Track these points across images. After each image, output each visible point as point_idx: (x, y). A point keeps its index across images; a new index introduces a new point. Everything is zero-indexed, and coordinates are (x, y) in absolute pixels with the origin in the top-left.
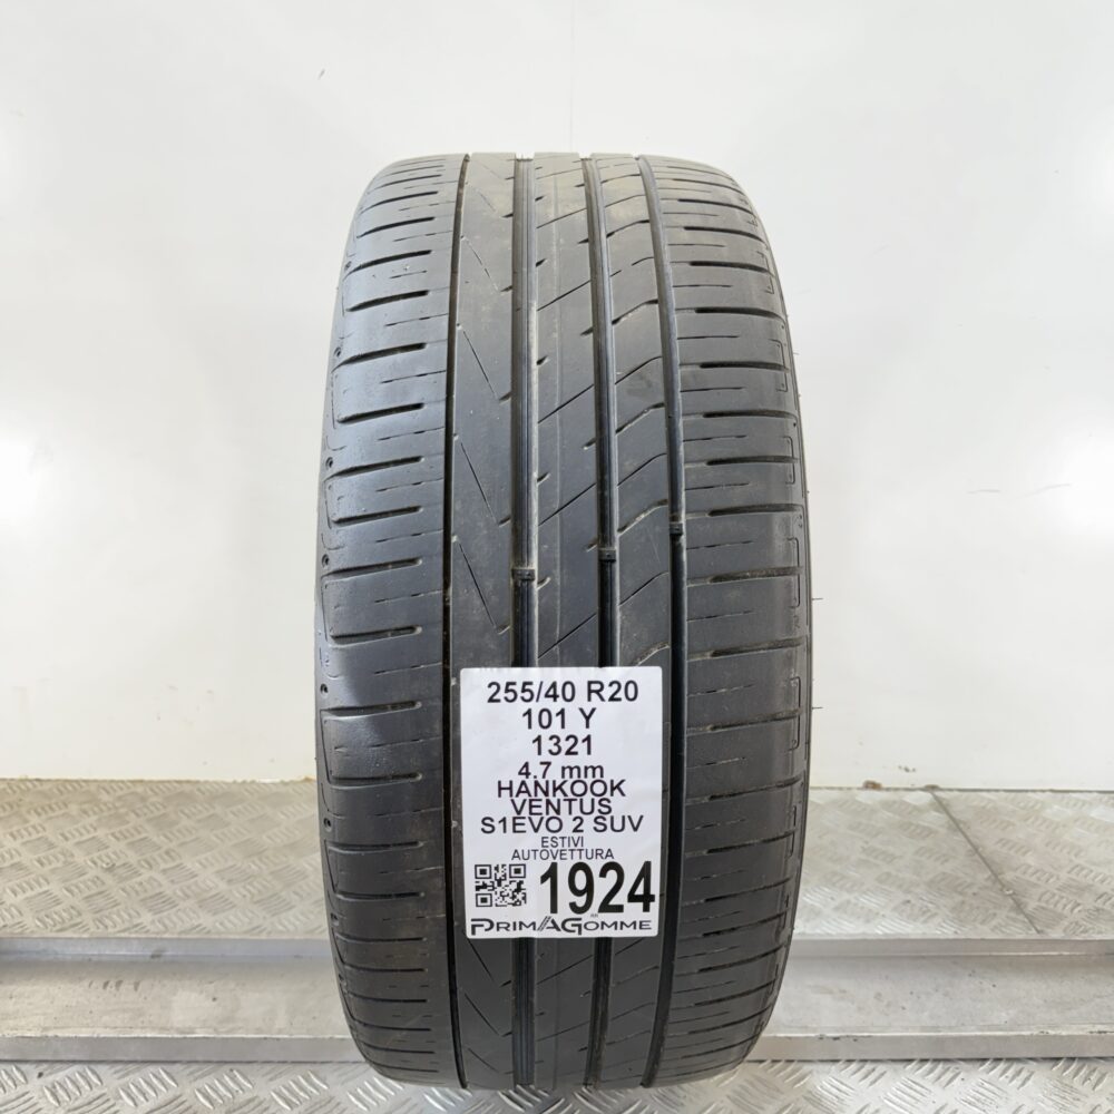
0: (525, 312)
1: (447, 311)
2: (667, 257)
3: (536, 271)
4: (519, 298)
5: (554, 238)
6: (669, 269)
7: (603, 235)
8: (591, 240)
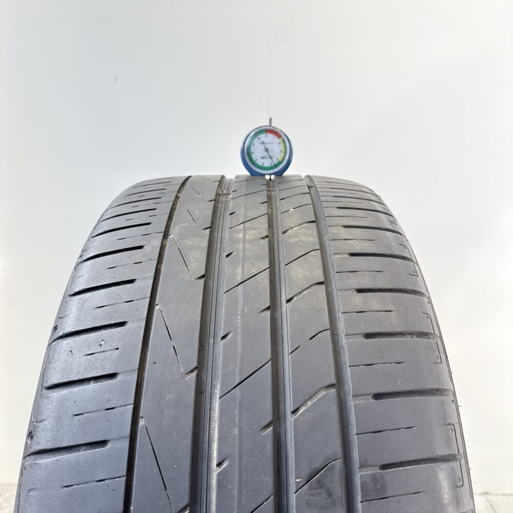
0: (208, 395)
1: (132, 400)
2: (341, 326)
3: (221, 344)
4: (204, 377)
5: (240, 307)
6: (344, 342)
7: (284, 300)
8: (273, 307)
